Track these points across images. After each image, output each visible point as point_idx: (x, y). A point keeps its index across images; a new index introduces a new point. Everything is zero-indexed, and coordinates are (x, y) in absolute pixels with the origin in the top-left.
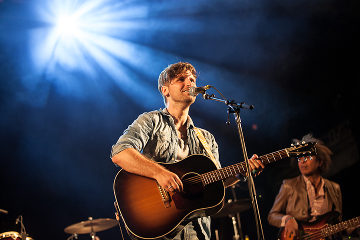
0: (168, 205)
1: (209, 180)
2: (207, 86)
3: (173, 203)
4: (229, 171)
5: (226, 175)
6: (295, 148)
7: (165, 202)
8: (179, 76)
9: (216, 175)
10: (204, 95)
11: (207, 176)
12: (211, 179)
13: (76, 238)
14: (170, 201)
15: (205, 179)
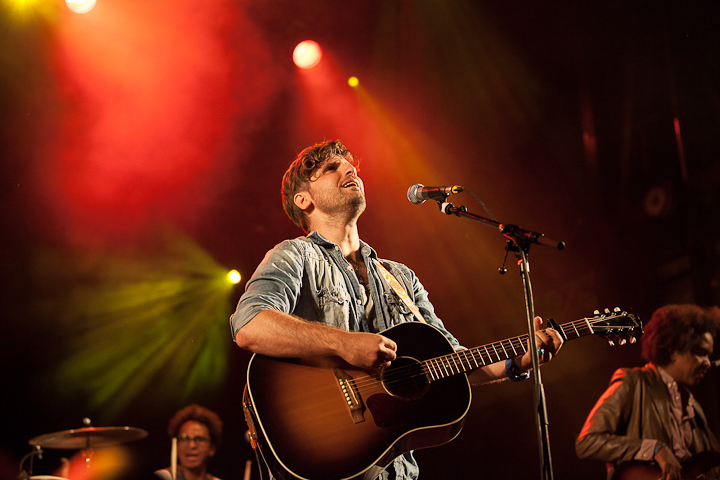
0: (358, 418)
1: (438, 372)
2: (455, 188)
3: (368, 413)
4: (477, 357)
5: (472, 363)
6: (603, 318)
7: (352, 411)
8: (325, 164)
9: (452, 364)
10: (444, 205)
11: (435, 365)
12: (443, 370)
13: (40, 457)
14: (362, 409)
15: (432, 369)
